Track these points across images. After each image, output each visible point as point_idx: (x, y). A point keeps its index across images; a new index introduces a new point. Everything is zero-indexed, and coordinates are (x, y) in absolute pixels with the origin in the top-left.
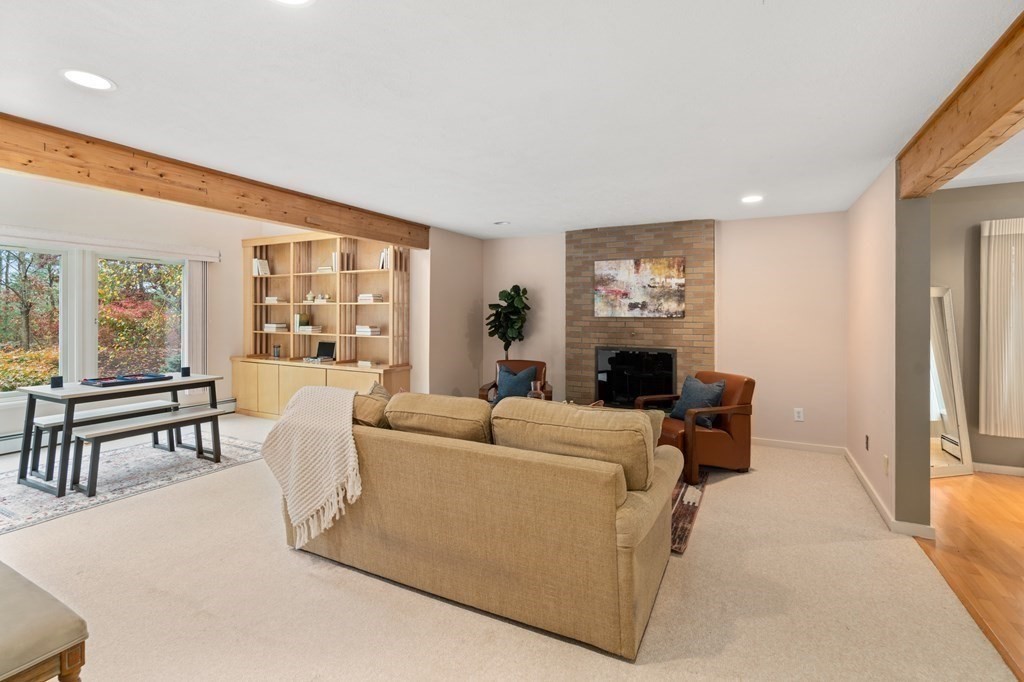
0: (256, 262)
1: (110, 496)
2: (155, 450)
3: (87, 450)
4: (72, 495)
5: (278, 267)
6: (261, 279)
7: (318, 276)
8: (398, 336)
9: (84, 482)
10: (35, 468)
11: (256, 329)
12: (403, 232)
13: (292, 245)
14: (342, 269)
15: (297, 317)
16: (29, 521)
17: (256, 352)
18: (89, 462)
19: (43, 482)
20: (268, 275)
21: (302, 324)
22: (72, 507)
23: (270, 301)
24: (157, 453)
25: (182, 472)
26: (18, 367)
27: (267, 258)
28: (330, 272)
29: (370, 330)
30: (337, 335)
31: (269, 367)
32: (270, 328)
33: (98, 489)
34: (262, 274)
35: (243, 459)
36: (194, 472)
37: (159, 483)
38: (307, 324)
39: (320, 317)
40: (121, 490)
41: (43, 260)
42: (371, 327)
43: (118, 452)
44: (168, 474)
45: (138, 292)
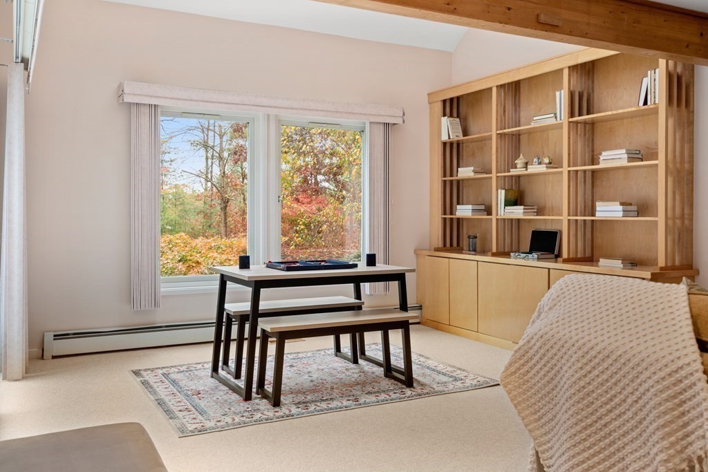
0: (445, 121)
1: (294, 410)
2: (337, 359)
3: (272, 349)
4: (257, 401)
5: (474, 126)
6: (452, 144)
7: (530, 132)
8: (674, 218)
9: (269, 388)
10: (226, 362)
11: (445, 214)
12: (688, 33)
13: (494, 90)
14: (572, 115)
15: (502, 194)
16: (219, 424)
17: (445, 245)
18: (273, 363)
19: (233, 380)
20: (461, 138)
21: (508, 203)
22: (258, 416)
23: (465, 172)
24: (339, 364)
25: (369, 393)
26: (215, 255)
27: (458, 116)
28: (553, 121)
29: (621, 208)
30: (565, 218)
31: (464, 265)
32: (464, 211)
33: (282, 398)
34: (453, 138)
35: (441, 388)
36: (383, 396)
37: (345, 403)
38: (515, 203)
39: (535, 192)
40: (305, 404)
41: (236, 157)
42: (622, 204)
43: (300, 355)
44: (354, 392)
45: (313, 186)
